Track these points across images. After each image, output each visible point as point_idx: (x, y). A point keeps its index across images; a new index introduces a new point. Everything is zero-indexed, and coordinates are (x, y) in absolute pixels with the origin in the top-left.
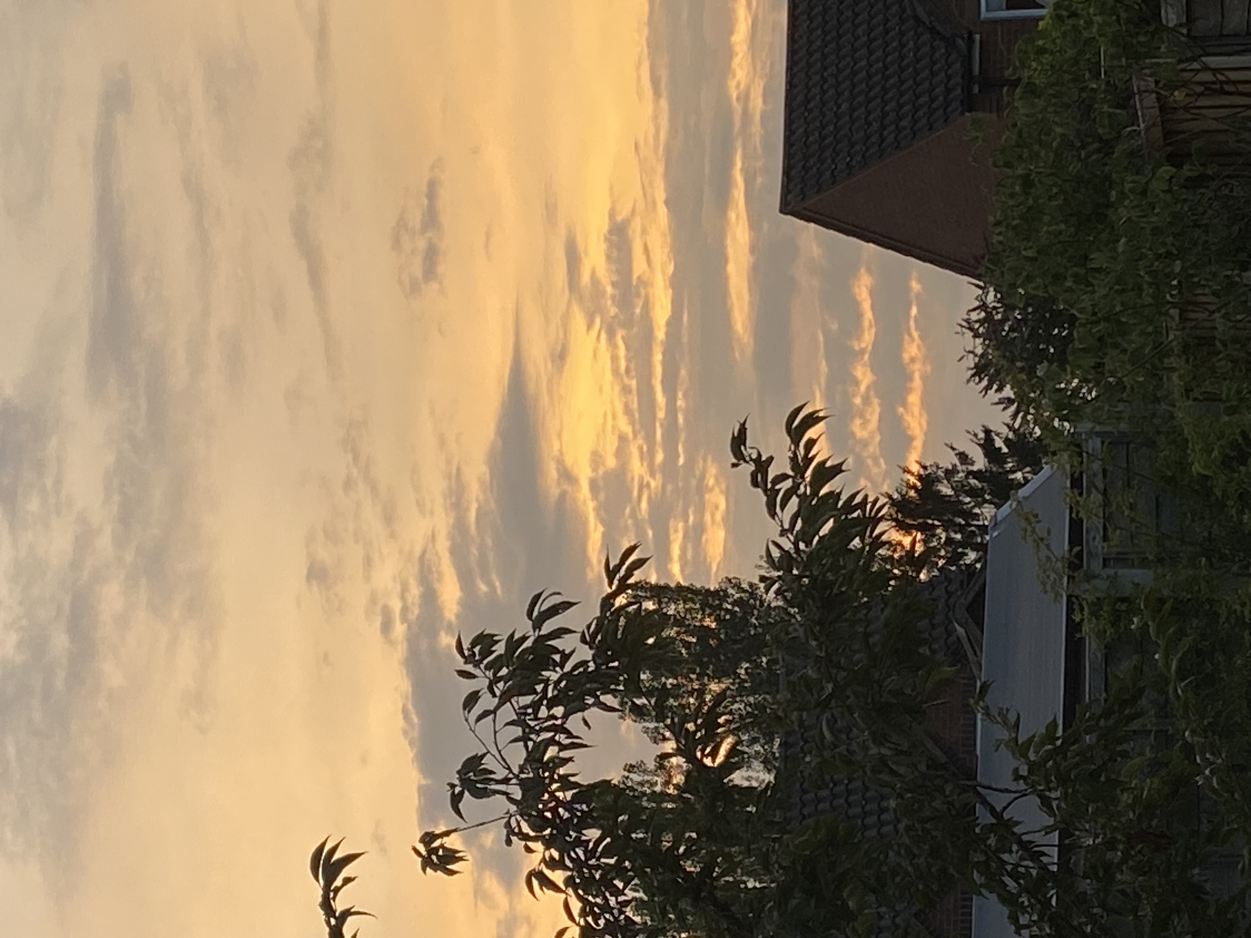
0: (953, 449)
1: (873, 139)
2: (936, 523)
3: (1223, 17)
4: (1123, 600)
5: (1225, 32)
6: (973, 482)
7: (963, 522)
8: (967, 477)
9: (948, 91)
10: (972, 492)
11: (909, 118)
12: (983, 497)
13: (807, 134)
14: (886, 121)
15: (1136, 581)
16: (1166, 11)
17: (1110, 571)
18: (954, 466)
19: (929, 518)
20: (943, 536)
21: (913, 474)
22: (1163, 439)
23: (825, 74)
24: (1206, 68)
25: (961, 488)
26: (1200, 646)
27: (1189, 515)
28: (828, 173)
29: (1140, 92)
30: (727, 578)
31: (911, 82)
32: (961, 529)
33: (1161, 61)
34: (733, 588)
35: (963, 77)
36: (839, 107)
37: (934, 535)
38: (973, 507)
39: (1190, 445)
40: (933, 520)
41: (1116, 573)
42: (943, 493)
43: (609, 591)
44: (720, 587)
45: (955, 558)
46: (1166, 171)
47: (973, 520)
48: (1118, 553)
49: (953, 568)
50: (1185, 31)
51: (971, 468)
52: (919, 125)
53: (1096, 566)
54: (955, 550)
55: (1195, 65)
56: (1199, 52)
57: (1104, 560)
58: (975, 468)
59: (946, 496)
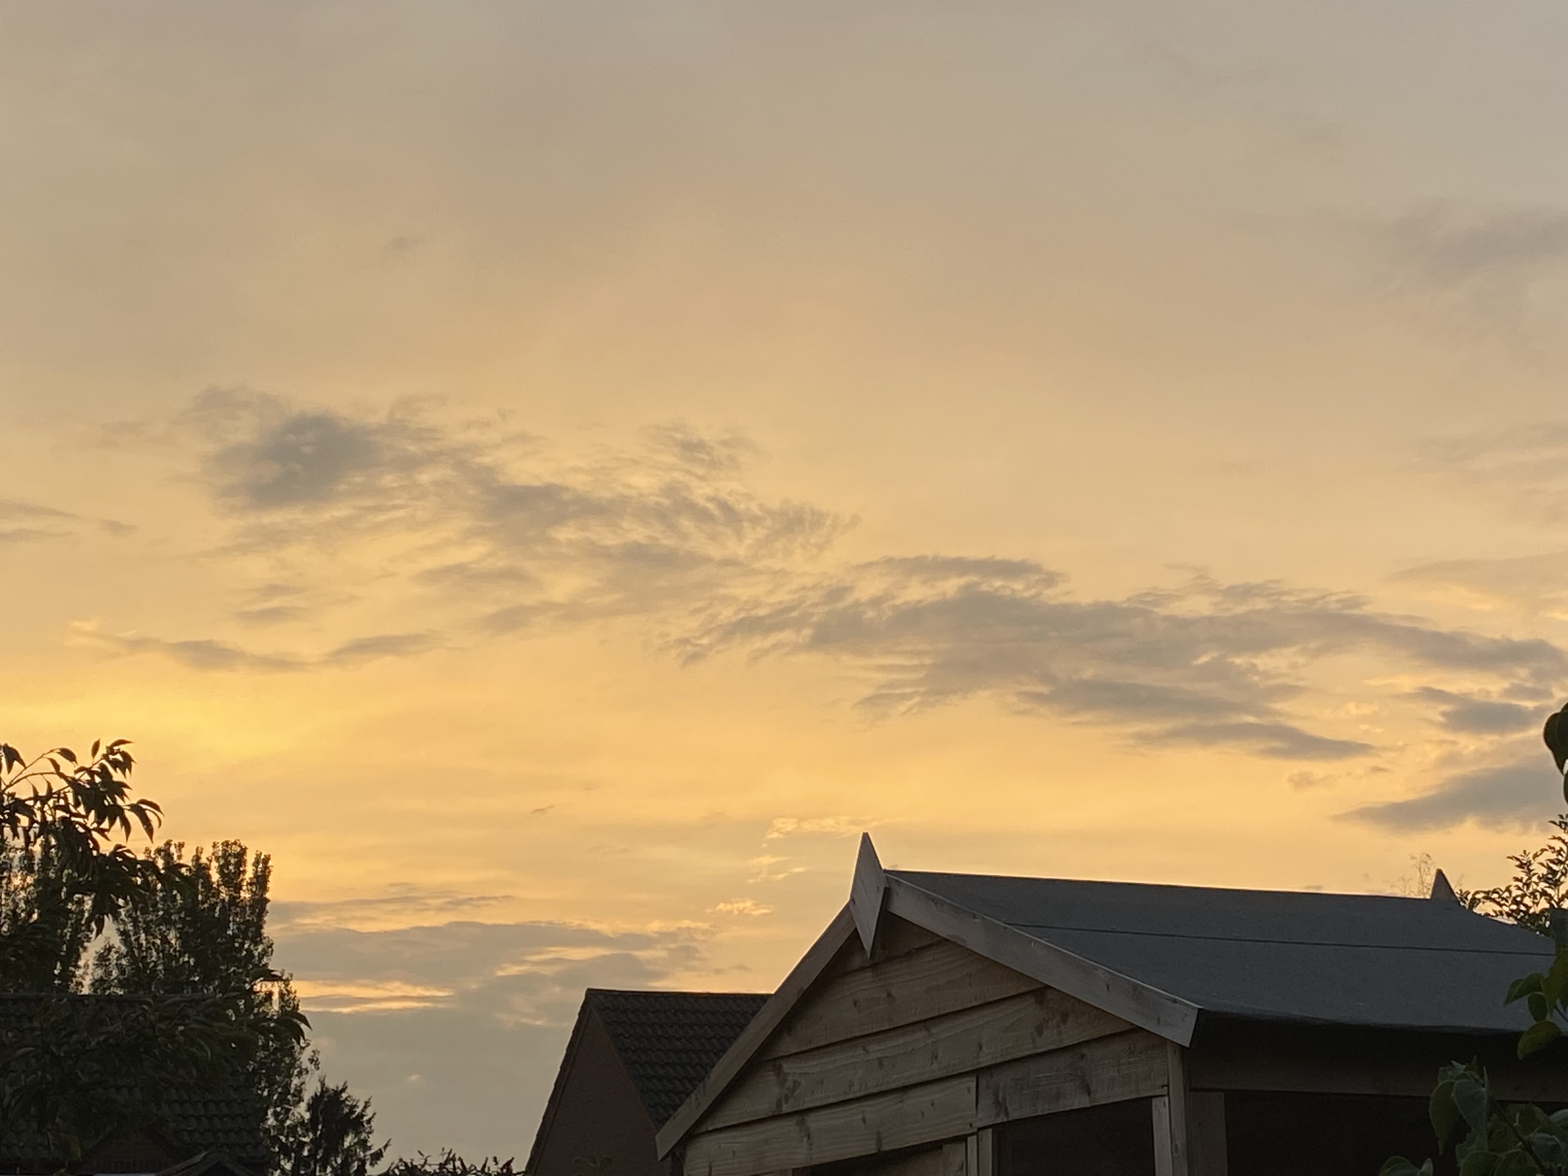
0: (385, 1147)
1: (650, 1071)
2: (319, 1133)
7: (318, 1157)
8: (359, 1160)
10: (346, 1164)
13: (655, 1011)
18: (370, 1148)
19: (323, 1127)
20: (306, 1139)
21: (363, 1111)
25: (349, 1154)
28: (621, 1031)
30: (272, 944)
32: (313, 1154)
34: (264, 950)
37: (307, 1131)
38: (332, 1166)
40: (321, 1130)
42: (345, 1139)
44: (265, 938)
45: (286, 1151)
47: (320, 1166)
49: (277, 1150)
51: (368, 1163)
52: (661, 1110)
54: (293, 1150)
58: (368, 1167)
59: (343, 1141)
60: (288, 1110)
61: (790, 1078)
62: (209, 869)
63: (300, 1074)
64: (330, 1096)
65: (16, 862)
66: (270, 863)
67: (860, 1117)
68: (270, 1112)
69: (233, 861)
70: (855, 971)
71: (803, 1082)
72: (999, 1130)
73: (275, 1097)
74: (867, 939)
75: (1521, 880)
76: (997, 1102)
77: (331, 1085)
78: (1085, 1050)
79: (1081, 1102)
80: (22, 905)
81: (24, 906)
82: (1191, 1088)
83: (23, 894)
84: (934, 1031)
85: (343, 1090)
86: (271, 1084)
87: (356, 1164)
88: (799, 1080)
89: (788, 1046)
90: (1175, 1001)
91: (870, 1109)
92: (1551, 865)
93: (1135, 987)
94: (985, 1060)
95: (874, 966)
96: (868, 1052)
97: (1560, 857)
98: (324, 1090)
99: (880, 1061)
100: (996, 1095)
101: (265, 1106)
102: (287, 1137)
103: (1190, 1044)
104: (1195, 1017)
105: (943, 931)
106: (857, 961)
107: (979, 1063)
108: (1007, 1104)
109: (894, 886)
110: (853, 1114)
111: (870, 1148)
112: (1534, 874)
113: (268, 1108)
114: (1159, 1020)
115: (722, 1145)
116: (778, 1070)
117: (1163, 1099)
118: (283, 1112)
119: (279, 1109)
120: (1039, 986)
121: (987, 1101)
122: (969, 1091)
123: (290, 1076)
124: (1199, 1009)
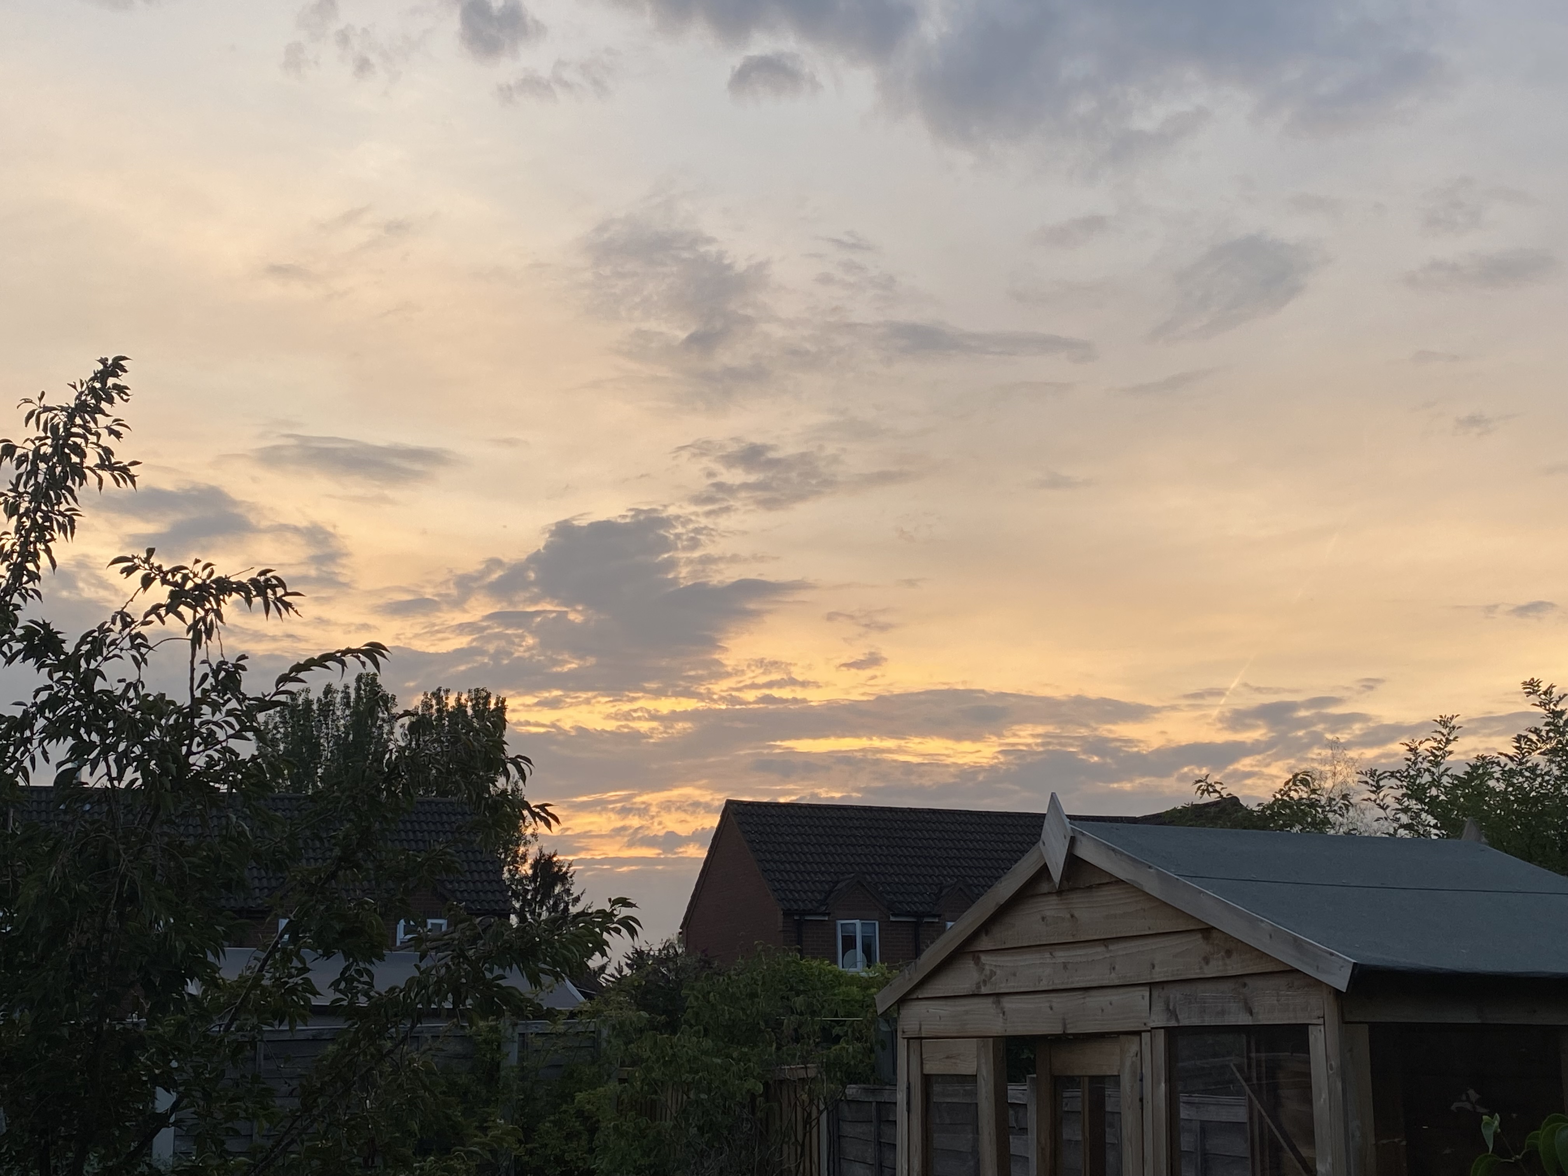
0: (582, 894)
1: (768, 856)
2: (538, 883)
3: (850, 1122)
4: (499, 1046)
5: (841, 1122)
6: (562, 906)
7: (538, 900)
8: (565, 902)
9: (796, 901)
10: (556, 905)
11: (780, 878)
12: (553, 911)
13: (772, 816)
14: (779, 864)
15: (510, 1055)
16: (854, 1088)
17: (516, 1039)
18: (572, 894)
19: (541, 880)
20: (530, 888)
21: (568, 869)
22: (596, 1070)
23: (806, 827)
24: (820, 1113)
25: (558, 899)
26: (469, 1094)
27: (549, 1088)
28: (749, 829)
29: (806, 1068)
31: (801, 878)
32: (534, 898)
33: (825, 1085)
35: (804, 910)
36: (787, 835)
37: (530, 882)
38: (547, 906)
39: (593, 1092)
40: (540, 882)
41: (515, 1042)
42: (556, 888)
43: (532, 806)
45: (516, 895)
46: (759, 1088)
47: (539, 906)
48: (527, 1043)
49: (510, 894)
50: (843, 1098)
51: (570, 904)
52: (776, 884)
53: (520, 1029)
54: (521, 895)
55: (822, 1107)
56: (830, 1109)
57: (524, 1034)
58: (570, 907)
59: (554, 889)
60: (517, 868)
61: (987, 967)
62: (466, 707)
63: (525, 844)
64: (545, 860)
65: (338, 700)
66: (506, 703)
67: (1047, 1004)
68: (506, 869)
69: (481, 702)
70: (1045, 894)
71: (998, 972)
72: (1170, 1032)
73: (509, 859)
74: (1056, 873)
75: (1409, 760)
76: (1168, 1009)
77: (546, 852)
78: (1247, 980)
79: (1244, 1019)
80: (342, 729)
81: (344, 730)
82: (1344, 1022)
83: (342, 722)
84: (1111, 947)
85: (554, 855)
86: (506, 850)
87: (562, 904)
88: (994, 970)
89: (985, 943)
90: (1332, 954)
91: (1057, 1001)
92: (1434, 751)
93: (1296, 939)
94: (1158, 976)
95: (1060, 892)
96: (1054, 957)
97: (1440, 745)
98: (542, 855)
99: (1065, 966)
100: (1167, 1004)
101: (502, 865)
102: (516, 886)
103: (1347, 990)
104: (1351, 968)
105: (1121, 875)
106: (1045, 887)
107: (1152, 978)
108: (1178, 1012)
109: (1079, 837)
110: (1040, 1003)
111: (1058, 1030)
112: (1420, 756)
113: (504, 866)
114: (1318, 967)
115: (930, 1010)
116: (977, 961)
117: (1319, 1027)
118: (514, 869)
119: (511, 867)
120: (1206, 927)
121: (1159, 1006)
122: (1143, 998)
123: (518, 845)
124: (1354, 963)
